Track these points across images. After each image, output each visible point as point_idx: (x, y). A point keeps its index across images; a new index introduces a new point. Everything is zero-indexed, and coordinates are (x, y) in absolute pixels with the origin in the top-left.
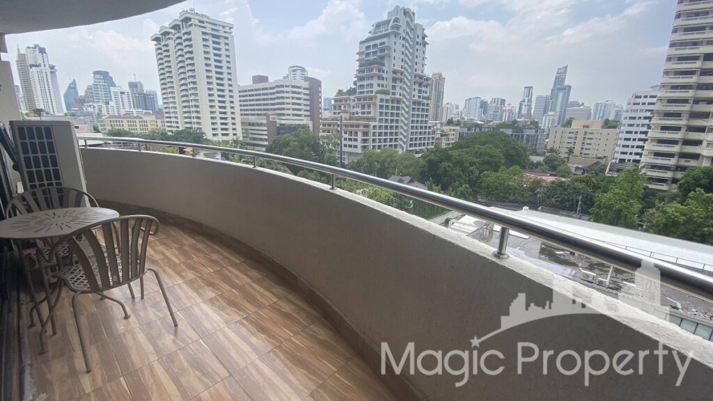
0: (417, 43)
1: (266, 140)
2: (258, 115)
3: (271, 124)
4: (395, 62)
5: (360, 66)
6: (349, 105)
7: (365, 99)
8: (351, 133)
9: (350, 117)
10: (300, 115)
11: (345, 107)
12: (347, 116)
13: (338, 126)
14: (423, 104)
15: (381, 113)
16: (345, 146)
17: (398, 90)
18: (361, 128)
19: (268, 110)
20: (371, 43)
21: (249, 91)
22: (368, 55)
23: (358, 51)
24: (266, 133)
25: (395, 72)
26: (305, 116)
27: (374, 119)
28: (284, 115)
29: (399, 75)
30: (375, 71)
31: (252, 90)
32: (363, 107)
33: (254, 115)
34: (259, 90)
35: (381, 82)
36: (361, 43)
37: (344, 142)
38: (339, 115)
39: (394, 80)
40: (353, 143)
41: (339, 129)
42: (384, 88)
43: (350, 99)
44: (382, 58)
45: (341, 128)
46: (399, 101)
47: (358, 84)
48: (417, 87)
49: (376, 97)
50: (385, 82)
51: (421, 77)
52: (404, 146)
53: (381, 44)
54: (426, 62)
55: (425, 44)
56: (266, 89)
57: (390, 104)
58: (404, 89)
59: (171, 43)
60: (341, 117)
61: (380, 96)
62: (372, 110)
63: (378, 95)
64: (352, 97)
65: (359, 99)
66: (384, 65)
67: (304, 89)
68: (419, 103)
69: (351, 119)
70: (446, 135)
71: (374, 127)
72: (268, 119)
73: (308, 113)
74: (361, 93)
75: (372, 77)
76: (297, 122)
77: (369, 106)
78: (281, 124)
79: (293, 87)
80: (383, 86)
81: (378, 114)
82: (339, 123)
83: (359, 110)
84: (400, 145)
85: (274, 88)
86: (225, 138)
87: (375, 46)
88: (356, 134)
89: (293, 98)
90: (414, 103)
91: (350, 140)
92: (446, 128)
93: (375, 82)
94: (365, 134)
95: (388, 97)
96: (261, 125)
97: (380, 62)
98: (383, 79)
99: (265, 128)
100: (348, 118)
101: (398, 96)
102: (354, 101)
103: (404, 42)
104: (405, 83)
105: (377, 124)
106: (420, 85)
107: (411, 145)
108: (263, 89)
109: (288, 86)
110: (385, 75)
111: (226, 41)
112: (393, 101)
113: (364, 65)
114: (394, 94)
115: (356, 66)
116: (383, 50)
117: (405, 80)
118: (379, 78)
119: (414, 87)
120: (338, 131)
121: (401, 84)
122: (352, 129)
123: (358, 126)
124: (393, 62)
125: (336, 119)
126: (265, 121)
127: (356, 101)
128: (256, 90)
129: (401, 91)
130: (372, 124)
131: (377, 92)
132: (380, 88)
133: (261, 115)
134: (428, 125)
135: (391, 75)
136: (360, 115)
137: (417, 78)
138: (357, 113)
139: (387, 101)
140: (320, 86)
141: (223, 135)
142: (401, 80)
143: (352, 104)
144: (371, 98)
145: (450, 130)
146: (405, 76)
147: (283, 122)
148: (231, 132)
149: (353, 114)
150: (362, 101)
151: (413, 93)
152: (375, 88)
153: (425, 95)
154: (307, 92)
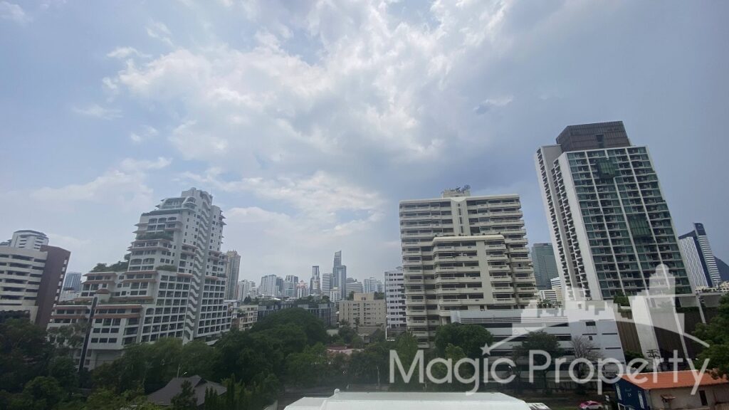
0: (214, 223)
4: (188, 236)
5: (138, 238)
6: (113, 284)
7: (140, 275)
8: (108, 322)
9: (111, 298)
11: (104, 286)
12: (107, 297)
13: (87, 311)
14: (218, 282)
15: (162, 293)
16: (94, 340)
17: (188, 267)
18: (128, 313)
20: (158, 217)
22: (152, 227)
23: (138, 222)
25: (185, 248)
26: (26, 298)
27: (150, 300)
29: (190, 251)
30: (159, 245)
32: (135, 285)
35: (165, 257)
36: (144, 215)
37: (92, 335)
38: (93, 297)
39: (184, 256)
40: (109, 336)
41: (88, 316)
42: (170, 264)
43: (116, 276)
44: (171, 232)
45: (92, 315)
46: (187, 279)
47: (132, 258)
48: (211, 264)
49: (156, 274)
50: (171, 258)
51: (216, 255)
52: (191, 333)
53: (171, 219)
54: (223, 240)
55: (222, 224)
57: (176, 282)
58: (196, 266)
60: (96, 299)
61: (162, 273)
62: (148, 289)
63: (159, 271)
64: (119, 274)
65: (130, 276)
66: (172, 239)
67: (37, 260)
68: (213, 281)
69: (111, 301)
70: (243, 315)
71: (149, 311)
73: (33, 295)
74: (134, 268)
75: (154, 252)
77: (145, 285)
79: (16, 257)
80: (168, 261)
81: (157, 294)
82: (89, 307)
83: (128, 289)
84: (186, 332)
87: (161, 220)
88: (118, 322)
90: (207, 281)
91: (105, 331)
92: (243, 308)
93: (157, 257)
94: (133, 320)
95: (174, 274)
97: (167, 237)
98: (169, 254)
100: (107, 300)
101: (186, 273)
102: (122, 277)
103: (198, 220)
104: (197, 259)
105: (154, 306)
106: (215, 262)
107: (200, 331)
110: (172, 250)
112: (180, 278)
113: (145, 238)
114: (181, 270)
115: (133, 238)
116: (173, 225)
117: (198, 256)
118: (164, 253)
119: (208, 264)
120: (86, 319)
121: (192, 261)
122: (110, 316)
123: (122, 310)
124: (184, 237)
125: (85, 302)
127: (125, 278)
129: (191, 268)
130: (146, 307)
131: (160, 268)
132: (164, 264)
134: (224, 305)
135: (181, 251)
136: (128, 295)
137: (212, 256)
138: (124, 293)
139: (172, 278)
140: (67, 258)
142: (192, 257)
143: (118, 281)
144: (149, 275)
145: (248, 309)
146: (198, 252)
149: (118, 294)
150: (135, 278)
151: (207, 270)
152: (157, 263)
153: (220, 272)
154: (42, 265)
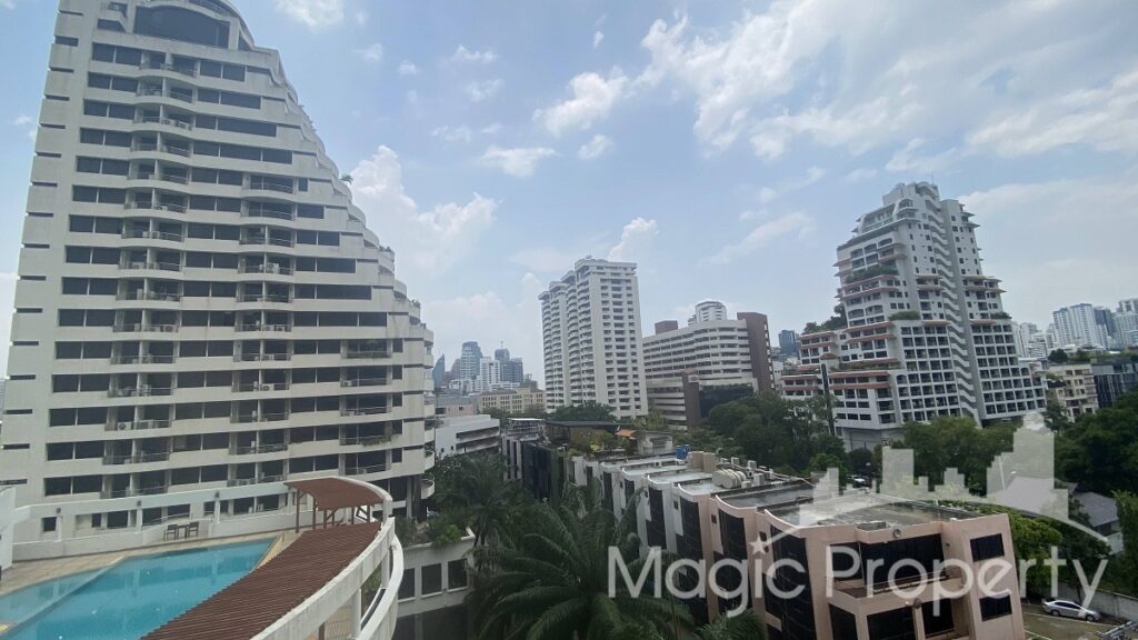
0: (955, 229)
1: (682, 413)
2: (666, 376)
3: (690, 388)
4: (919, 262)
5: (848, 281)
6: (834, 346)
7: (868, 332)
8: (850, 393)
9: (841, 364)
10: (736, 371)
11: (825, 349)
12: (835, 363)
13: (819, 381)
14: (997, 328)
15: (909, 354)
16: (842, 416)
17: (934, 309)
18: (873, 382)
19: (682, 367)
20: (862, 246)
21: (653, 343)
22: (857, 263)
23: (836, 261)
24: (682, 402)
25: (921, 281)
26: (744, 370)
27: (896, 364)
28: (709, 372)
29: (931, 285)
30: (881, 285)
31: (657, 342)
32: (866, 345)
33: (659, 376)
34: (667, 340)
35: (896, 300)
36: (840, 249)
37: (836, 411)
38: (820, 364)
39: (923, 293)
40: (858, 411)
41: (822, 387)
42: (906, 310)
43: (834, 336)
44: (891, 262)
45: (826, 386)
46: (941, 328)
47: (848, 309)
48: (973, 299)
49: (892, 327)
50: (904, 300)
51: (978, 282)
52: (974, 411)
53: (882, 243)
54: (981, 254)
55: (971, 227)
56: (679, 338)
57: (924, 336)
58: (947, 306)
59: (562, 299)
60: (823, 366)
61: (899, 324)
62: (887, 348)
63: (896, 323)
64: (839, 332)
65: (855, 334)
66: (896, 273)
67: (740, 330)
68: (987, 327)
69: (842, 367)
70: (1059, 384)
71: (900, 378)
72: (685, 380)
73: (748, 366)
74: (856, 323)
75: (877, 295)
76: (733, 382)
77: (880, 343)
78: (706, 387)
79: (722, 329)
80: (901, 306)
81: (904, 355)
82: (820, 376)
83: (859, 351)
84: (964, 409)
85: (691, 335)
86: (625, 413)
87: (868, 249)
88: (863, 393)
89: (723, 346)
90: (976, 327)
91: (852, 405)
92: (1056, 370)
93: (885, 302)
94: (883, 392)
95: (917, 323)
96: (674, 390)
97: (888, 269)
98: (899, 295)
99: (682, 395)
100: (837, 367)
101: (936, 319)
102: (843, 337)
103: (928, 232)
104: (945, 295)
105: (905, 372)
106: (980, 294)
107: (990, 410)
108: (674, 339)
109: (715, 330)
110: (902, 289)
111: (629, 285)
112: (928, 329)
113: (856, 279)
114: (926, 316)
115: (838, 283)
116: (890, 251)
117: (946, 290)
118: (892, 294)
119: (967, 299)
120: (821, 392)
121: (940, 299)
122: (852, 383)
123: (864, 379)
124: (915, 265)
125: (811, 371)
126: (680, 384)
127: (849, 338)
128: (662, 341)
129: (942, 310)
130: (894, 373)
131: (893, 318)
132: (897, 311)
133: (671, 375)
134: (1020, 366)
135: (917, 287)
136: (860, 359)
137: (971, 285)
138: (854, 357)
139: (916, 330)
140: (766, 323)
141: (622, 408)
142: (938, 293)
143: (841, 342)
144: (882, 330)
145: (1069, 373)
146: (943, 284)
147: (709, 383)
148: (632, 403)
149: (846, 358)
150: (862, 336)
151: (969, 310)
152: (887, 312)
153: (994, 311)
154: (744, 334)
